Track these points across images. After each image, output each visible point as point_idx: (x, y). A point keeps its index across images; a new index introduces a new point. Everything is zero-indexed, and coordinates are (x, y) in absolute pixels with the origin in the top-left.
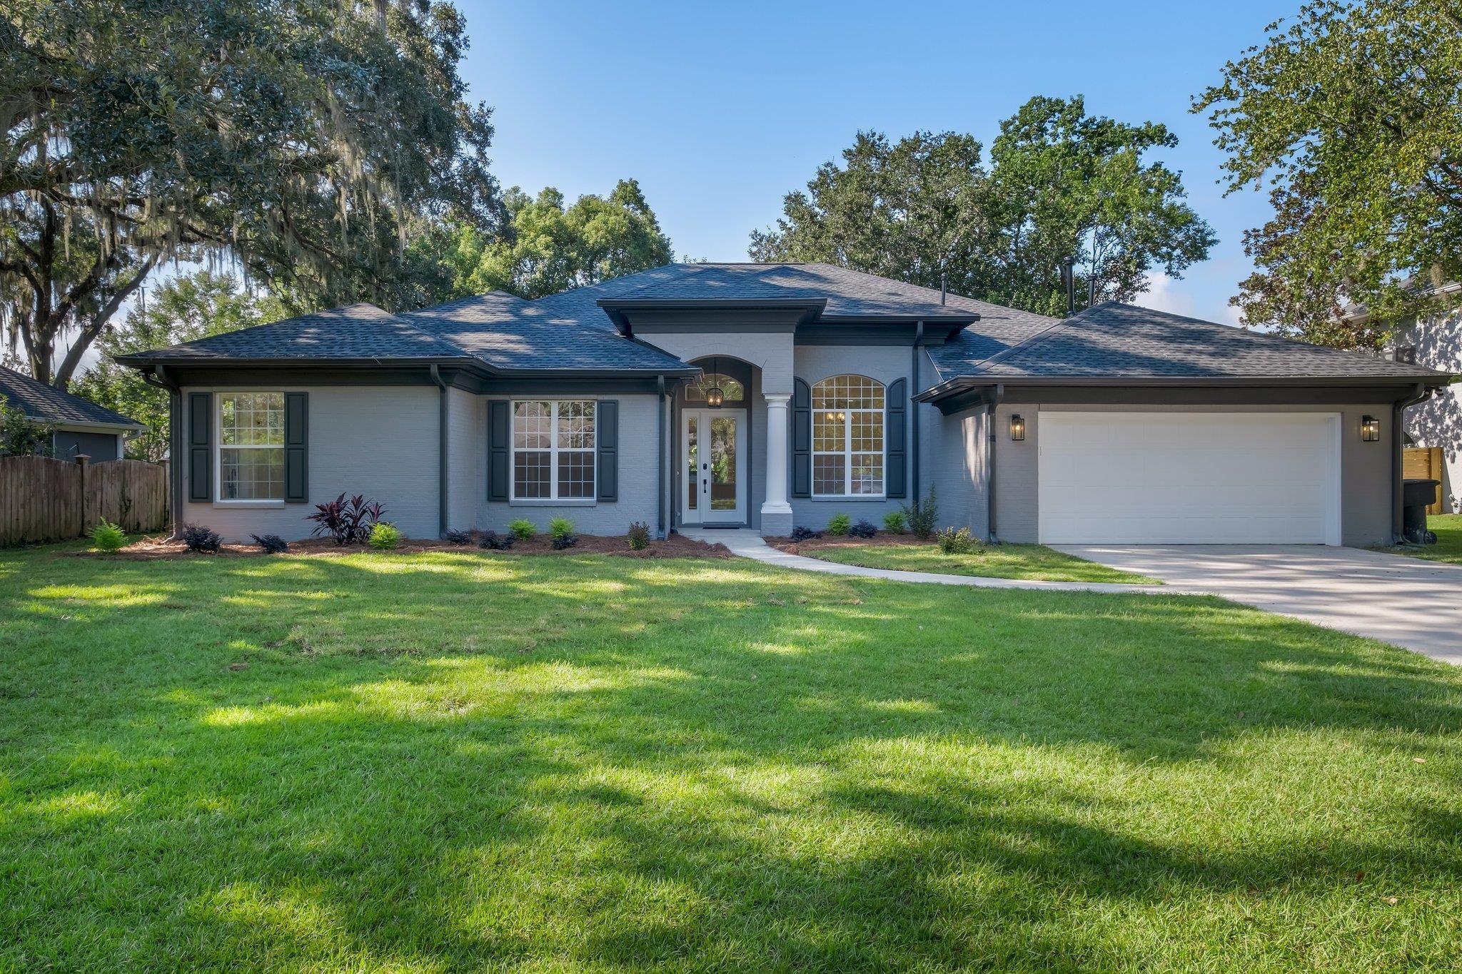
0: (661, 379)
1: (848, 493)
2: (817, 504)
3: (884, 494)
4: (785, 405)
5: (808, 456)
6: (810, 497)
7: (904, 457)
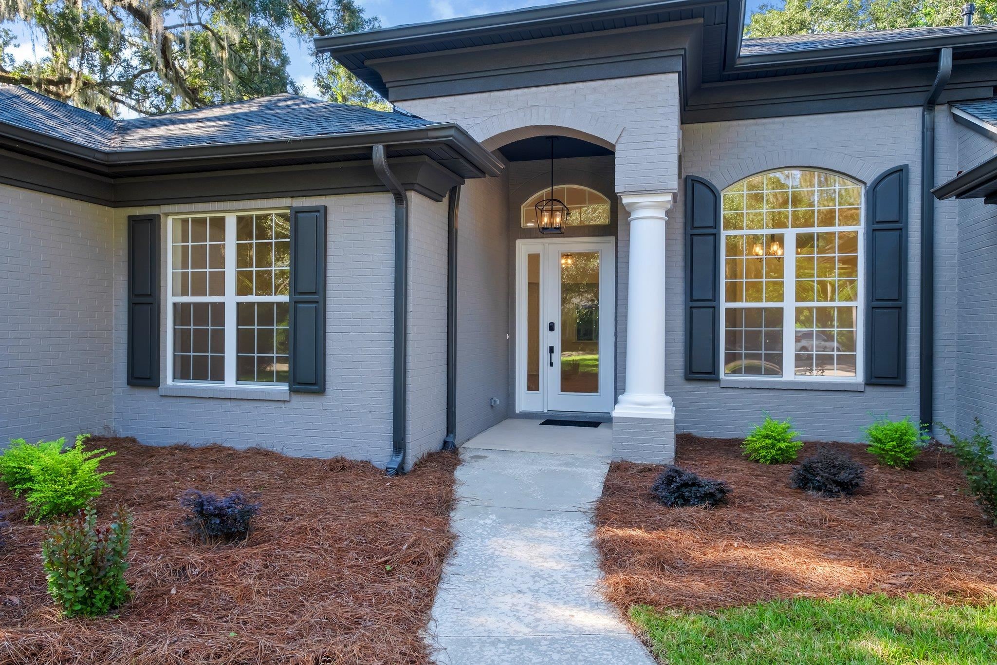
0: (379, 153)
1: (790, 373)
2: (731, 393)
3: (857, 376)
4: (662, 214)
5: (715, 310)
6: (717, 380)
7: (901, 310)
